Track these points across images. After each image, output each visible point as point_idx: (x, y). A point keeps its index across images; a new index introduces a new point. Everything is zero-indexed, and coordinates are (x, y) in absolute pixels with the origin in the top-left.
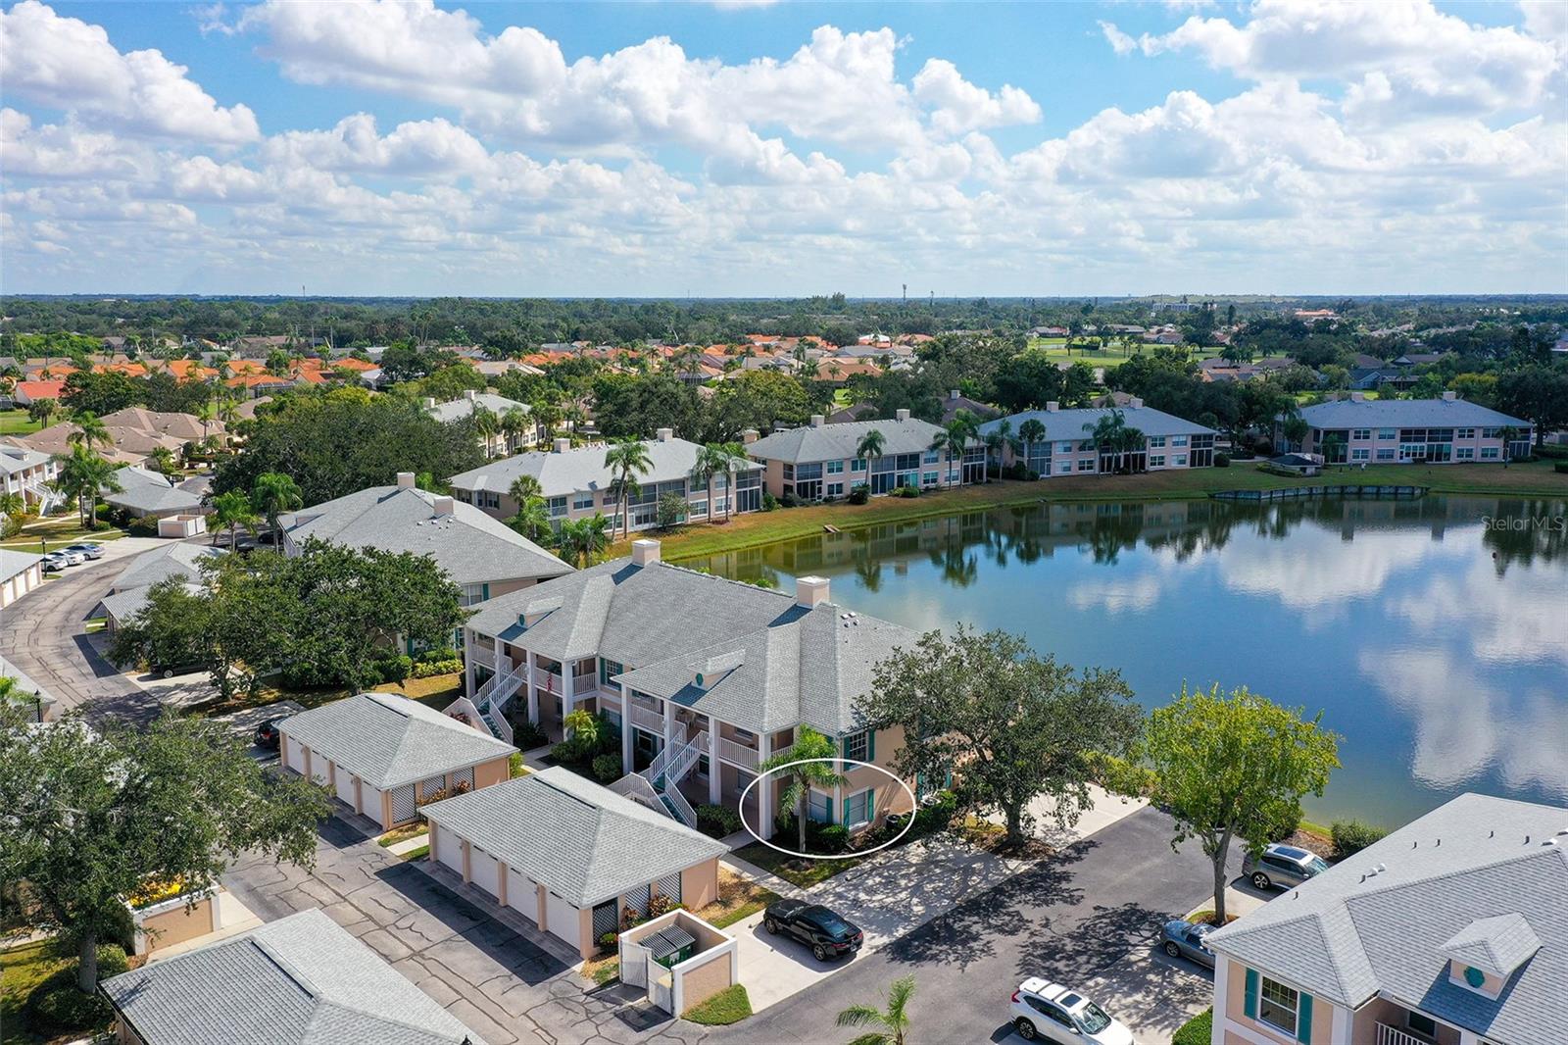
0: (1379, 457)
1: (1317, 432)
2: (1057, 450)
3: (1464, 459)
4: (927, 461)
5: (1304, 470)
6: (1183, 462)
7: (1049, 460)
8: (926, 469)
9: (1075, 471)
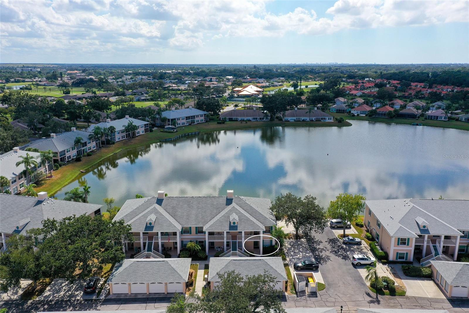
0: (182, 124)
1: (169, 120)
2: (116, 134)
3: (198, 122)
4: (88, 143)
5: (174, 131)
6: (143, 132)
7: (115, 137)
8: (89, 146)
9: (121, 139)
